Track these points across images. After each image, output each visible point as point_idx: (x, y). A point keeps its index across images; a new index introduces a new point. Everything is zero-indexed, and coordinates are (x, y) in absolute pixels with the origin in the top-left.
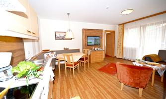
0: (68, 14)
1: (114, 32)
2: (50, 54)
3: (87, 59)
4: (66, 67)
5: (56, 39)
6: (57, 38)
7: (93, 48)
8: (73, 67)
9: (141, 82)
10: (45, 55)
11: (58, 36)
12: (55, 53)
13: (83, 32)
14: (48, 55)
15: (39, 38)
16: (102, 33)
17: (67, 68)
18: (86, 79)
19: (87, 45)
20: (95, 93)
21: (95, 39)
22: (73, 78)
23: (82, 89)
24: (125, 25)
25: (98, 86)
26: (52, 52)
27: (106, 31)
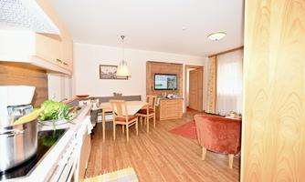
0: (123, 37)
1: (200, 68)
2: (88, 102)
3: (151, 111)
4: (115, 123)
5: (101, 78)
6: (102, 76)
7: (165, 94)
8: (127, 124)
9: (229, 144)
10: (81, 103)
11: (105, 72)
12: (98, 101)
13: (147, 67)
14: (85, 104)
15: (72, 72)
16: (180, 70)
17: (117, 125)
18: (147, 144)
19: (153, 89)
20: (159, 163)
21: (169, 80)
22: (126, 142)
23: (138, 158)
24: (218, 57)
25: (165, 154)
26: (93, 99)
27: (187, 66)
